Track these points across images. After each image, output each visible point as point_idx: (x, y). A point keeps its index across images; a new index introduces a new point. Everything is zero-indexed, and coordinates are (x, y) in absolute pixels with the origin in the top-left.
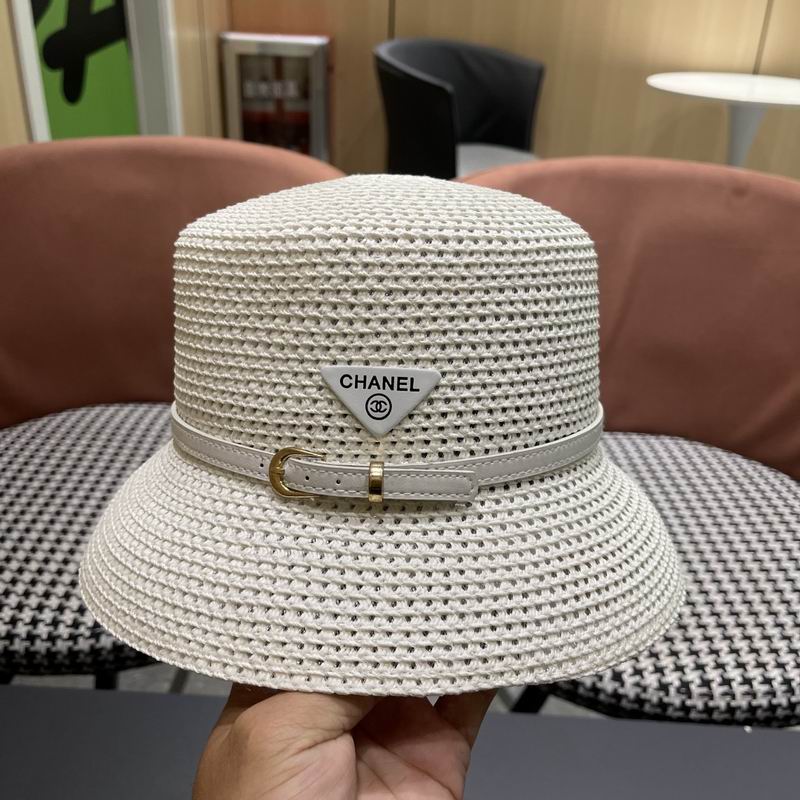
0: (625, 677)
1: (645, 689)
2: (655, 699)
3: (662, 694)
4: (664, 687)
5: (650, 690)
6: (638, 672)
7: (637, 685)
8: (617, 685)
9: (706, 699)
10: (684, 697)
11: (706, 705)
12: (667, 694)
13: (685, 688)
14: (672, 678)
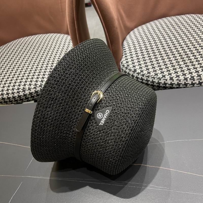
0: (174, 78)
1: (180, 81)
2: (183, 83)
3: (185, 81)
4: (186, 79)
5: (182, 81)
6: (178, 76)
7: (178, 80)
8: (172, 81)
9: (199, 80)
10: (192, 81)
11: (199, 82)
12: (187, 81)
13: (192, 78)
14: (188, 76)
